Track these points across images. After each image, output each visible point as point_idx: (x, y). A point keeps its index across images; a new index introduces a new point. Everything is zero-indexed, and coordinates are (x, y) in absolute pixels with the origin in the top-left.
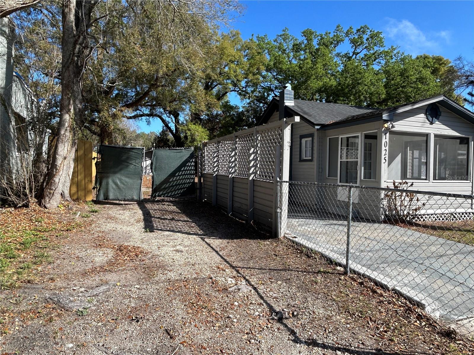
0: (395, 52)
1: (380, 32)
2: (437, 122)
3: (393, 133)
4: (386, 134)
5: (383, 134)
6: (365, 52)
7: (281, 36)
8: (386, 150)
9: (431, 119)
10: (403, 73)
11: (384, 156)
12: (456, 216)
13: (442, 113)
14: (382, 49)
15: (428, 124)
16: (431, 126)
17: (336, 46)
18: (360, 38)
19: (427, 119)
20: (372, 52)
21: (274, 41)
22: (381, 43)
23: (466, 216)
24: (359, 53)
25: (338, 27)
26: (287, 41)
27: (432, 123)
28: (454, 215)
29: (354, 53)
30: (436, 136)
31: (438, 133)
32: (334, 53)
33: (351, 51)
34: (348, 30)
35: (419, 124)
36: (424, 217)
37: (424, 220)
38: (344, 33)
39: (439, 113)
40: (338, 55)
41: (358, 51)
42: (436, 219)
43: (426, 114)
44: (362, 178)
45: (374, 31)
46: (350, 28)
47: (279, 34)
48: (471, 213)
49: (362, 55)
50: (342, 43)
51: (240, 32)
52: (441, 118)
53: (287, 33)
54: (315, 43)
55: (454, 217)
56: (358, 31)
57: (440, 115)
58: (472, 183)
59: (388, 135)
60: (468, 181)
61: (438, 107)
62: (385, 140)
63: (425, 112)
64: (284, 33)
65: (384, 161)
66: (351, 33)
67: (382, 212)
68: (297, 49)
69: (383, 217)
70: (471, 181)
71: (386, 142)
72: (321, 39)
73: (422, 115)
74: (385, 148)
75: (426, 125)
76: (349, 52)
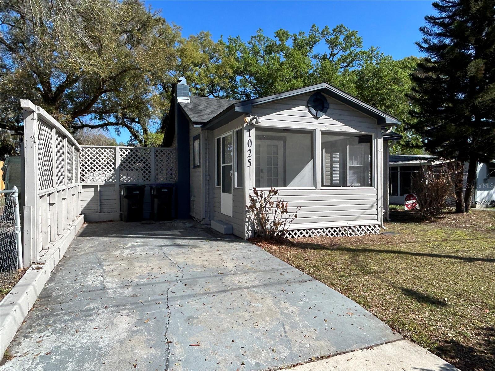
0: (375, 53)
1: (355, 31)
2: (324, 116)
3: (258, 129)
4: (250, 130)
5: (245, 131)
6: (341, 53)
7: (255, 37)
8: (250, 150)
9: (314, 112)
10: (377, 74)
11: (249, 158)
12: (356, 230)
13: (330, 104)
14: (358, 50)
15: (312, 119)
16: (316, 121)
17: (312, 48)
18: (336, 38)
19: (310, 112)
20: (348, 52)
21: (249, 43)
22: (358, 43)
23: (370, 229)
24: (336, 54)
25: (313, 26)
26: (262, 43)
27: (316, 117)
28: (352, 229)
29: (331, 55)
30: (323, 133)
31: (327, 129)
32: (311, 55)
33: (328, 52)
34: (323, 30)
35: (297, 119)
36: (310, 232)
37: (310, 236)
38: (319, 33)
39: (325, 105)
40: (316, 57)
41: (335, 52)
42: (327, 235)
43: (307, 107)
44: (236, 186)
45: (349, 31)
46: (326, 28)
47: (253, 36)
48: (377, 226)
49: (338, 56)
50: (317, 43)
51: (210, 33)
52: (329, 111)
53: (261, 34)
54: (289, 44)
55: (353, 231)
56: (334, 30)
57: (328, 108)
58: (377, 189)
59: (253, 131)
60: (372, 188)
61: (325, 98)
62: (249, 138)
63: (305, 102)
64: (258, 34)
65: (249, 164)
66: (327, 33)
67: (248, 228)
68: (270, 50)
69: (250, 233)
70: (376, 188)
71: (250, 141)
72: (295, 40)
73: (302, 108)
74: (249, 148)
75: (307, 120)
76: (326, 54)
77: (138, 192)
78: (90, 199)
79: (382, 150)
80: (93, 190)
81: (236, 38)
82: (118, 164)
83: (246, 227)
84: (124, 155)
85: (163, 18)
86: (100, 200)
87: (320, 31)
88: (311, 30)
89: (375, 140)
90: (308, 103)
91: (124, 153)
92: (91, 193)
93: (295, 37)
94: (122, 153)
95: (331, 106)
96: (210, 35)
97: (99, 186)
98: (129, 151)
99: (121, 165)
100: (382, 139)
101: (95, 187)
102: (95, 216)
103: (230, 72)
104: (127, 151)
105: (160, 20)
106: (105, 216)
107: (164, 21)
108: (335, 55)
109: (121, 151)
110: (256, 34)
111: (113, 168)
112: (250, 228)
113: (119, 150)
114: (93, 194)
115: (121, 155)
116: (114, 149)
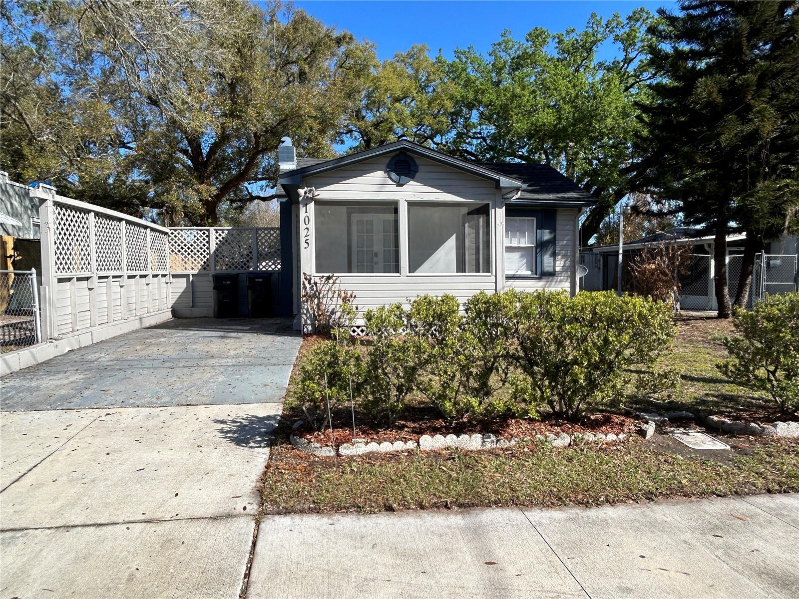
2: (412, 182)
3: (319, 203)
4: (306, 205)
5: (301, 206)
7: (499, 44)
8: (307, 228)
9: (396, 177)
11: (306, 238)
15: (394, 187)
16: (399, 189)
18: (634, 31)
19: (390, 178)
24: (633, 60)
25: (593, 16)
27: (399, 185)
29: (625, 61)
30: (411, 204)
34: (609, 21)
35: (374, 188)
38: (604, 26)
39: (413, 169)
40: (600, 66)
41: (631, 56)
43: (386, 171)
45: (653, 17)
46: (615, 16)
47: (496, 42)
49: (637, 62)
50: (599, 44)
52: (418, 175)
53: (509, 38)
54: (550, 50)
56: (630, 18)
57: (416, 172)
58: (496, 276)
59: (312, 206)
60: (490, 274)
61: (412, 159)
62: (306, 214)
63: (384, 166)
64: (503, 39)
65: (306, 245)
66: (617, 24)
67: (306, 321)
68: (518, 64)
69: (310, 328)
70: (494, 274)
71: (307, 218)
72: (559, 43)
73: (380, 173)
74: (306, 227)
75: (389, 188)
76: (617, 59)
77: (228, 282)
78: (182, 291)
79: (504, 223)
80: (185, 280)
81: (468, 50)
82: (213, 249)
83: (303, 320)
84: (220, 238)
85: (349, 33)
86: (193, 293)
87: (604, 23)
88: (588, 23)
89: (493, 210)
90: (388, 167)
91: (220, 235)
92: (182, 284)
93: (558, 38)
94: (217, 235)
95: (421, 168)
96: (428, 50)
97: (191, 276)
98: (226, 232)
99: (217, 250)
100: (504, 208)
101: (187, 276)
102: (186, 312)
103: (449, 106)
104: (223, 233)
105: (344, 37)
106: (197, 312)
107: (351, 39)
108: (631, 60)
109: (217, 232)
110: (501, 40)
111: (207, 254)
112: (309, 322)
113: (214, 232)
114: (185, 285)
115: (217, 238)
116: (208, 230)
